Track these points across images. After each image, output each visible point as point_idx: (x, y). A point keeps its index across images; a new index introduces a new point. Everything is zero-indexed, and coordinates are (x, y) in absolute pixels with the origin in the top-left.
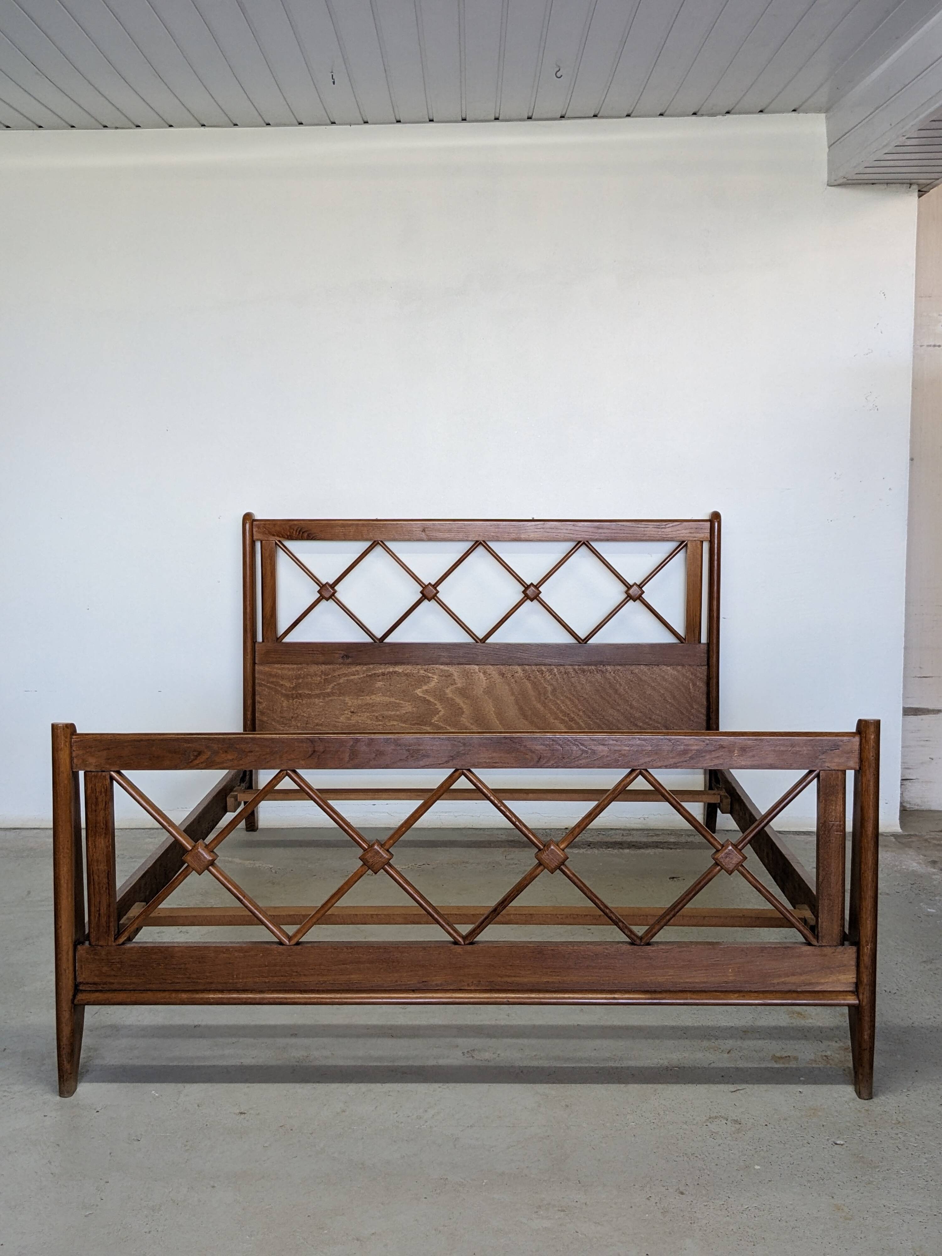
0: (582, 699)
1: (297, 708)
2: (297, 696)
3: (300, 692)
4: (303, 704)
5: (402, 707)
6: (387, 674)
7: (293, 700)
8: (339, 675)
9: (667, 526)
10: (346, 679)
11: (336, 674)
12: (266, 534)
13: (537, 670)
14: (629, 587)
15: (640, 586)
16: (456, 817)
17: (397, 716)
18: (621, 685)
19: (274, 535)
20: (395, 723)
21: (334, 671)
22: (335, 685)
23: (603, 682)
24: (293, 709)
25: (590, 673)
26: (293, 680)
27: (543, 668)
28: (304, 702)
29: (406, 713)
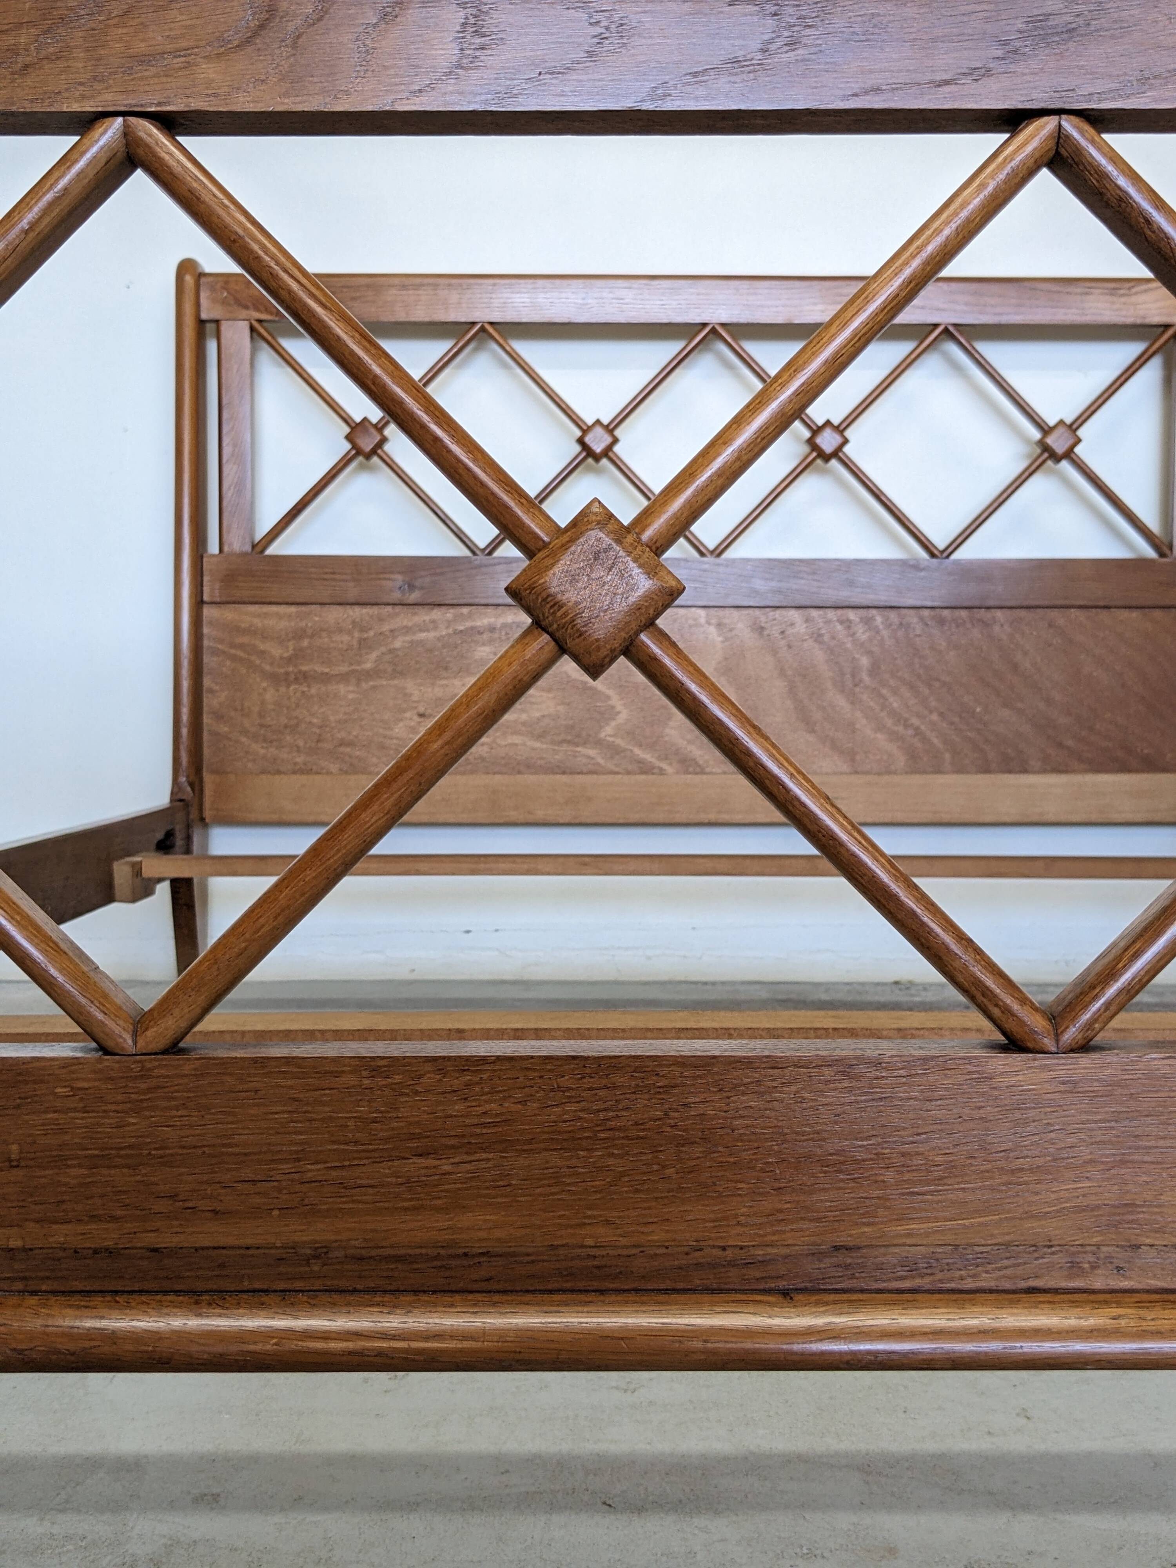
0: (937, 684)
1: (297, 705)
2: (296, 679)
3: (304, 668)
4: (312, 696)
5: (533, 703)
6: (501, 629)
7: (288, 686)
8: (392, 631)
9: (1134, 290)
10: (408, 638)
11: (386, 628)
12: (229, 305)
13: (838, 621)
14: (1046, 430)
15: (1073, 427)
16: (649, 958)
17: (524, 724)
18: (1026, 653)
19: (246, 307)
20: (517, 739)
21: (381, 620)
22: (383, 654)
23: (985, 648)
24: (288, 708)
25: (958, 626)
26: (289, 640)
27: (852, 615)
28: (313, 691)
29: (543, 716)
